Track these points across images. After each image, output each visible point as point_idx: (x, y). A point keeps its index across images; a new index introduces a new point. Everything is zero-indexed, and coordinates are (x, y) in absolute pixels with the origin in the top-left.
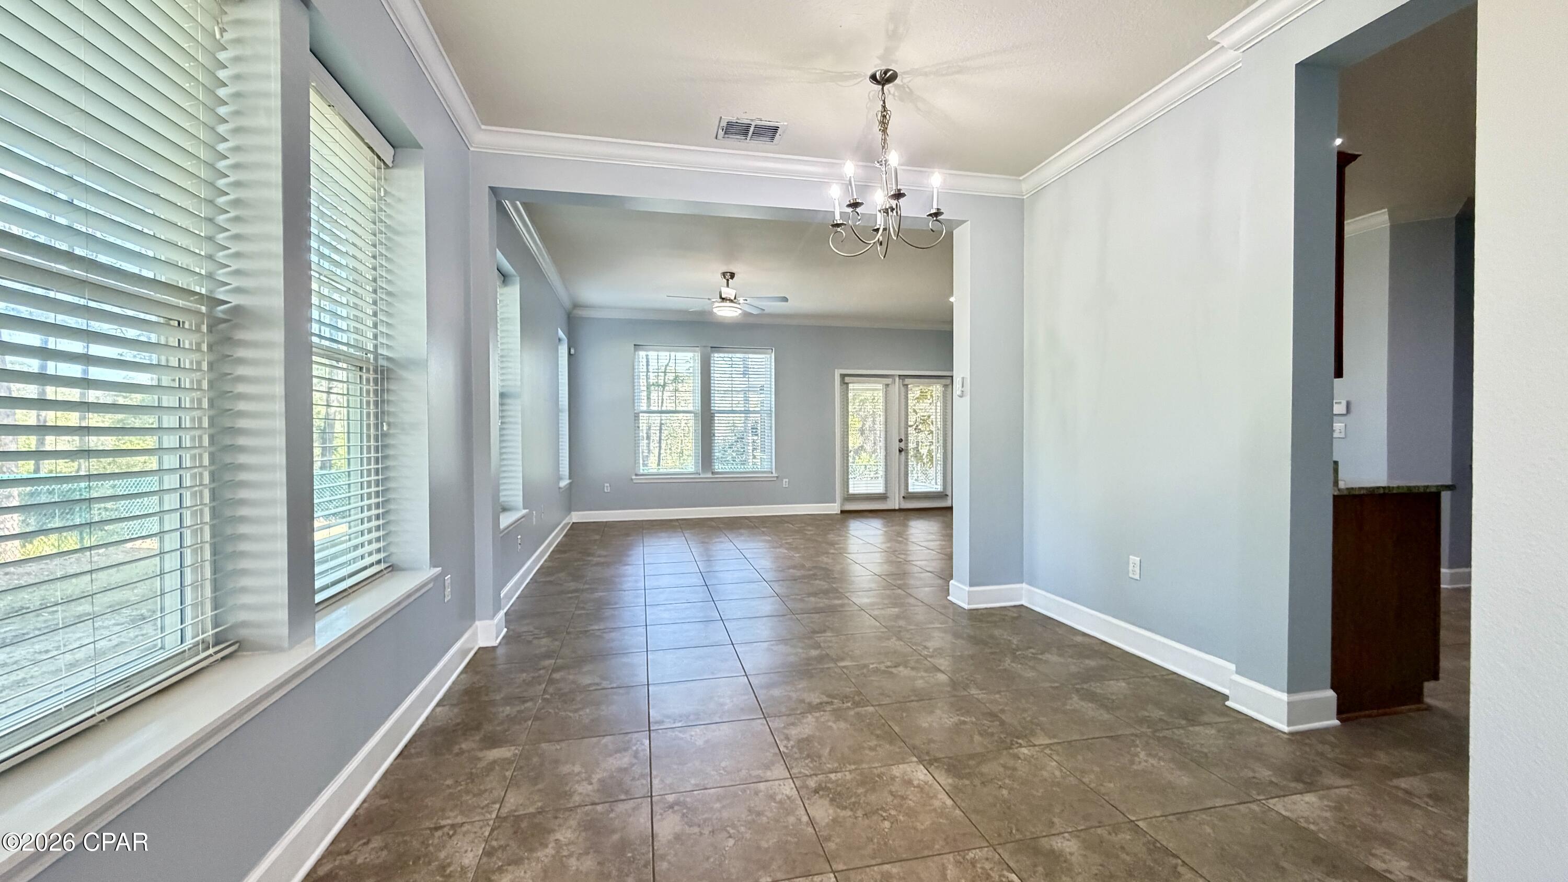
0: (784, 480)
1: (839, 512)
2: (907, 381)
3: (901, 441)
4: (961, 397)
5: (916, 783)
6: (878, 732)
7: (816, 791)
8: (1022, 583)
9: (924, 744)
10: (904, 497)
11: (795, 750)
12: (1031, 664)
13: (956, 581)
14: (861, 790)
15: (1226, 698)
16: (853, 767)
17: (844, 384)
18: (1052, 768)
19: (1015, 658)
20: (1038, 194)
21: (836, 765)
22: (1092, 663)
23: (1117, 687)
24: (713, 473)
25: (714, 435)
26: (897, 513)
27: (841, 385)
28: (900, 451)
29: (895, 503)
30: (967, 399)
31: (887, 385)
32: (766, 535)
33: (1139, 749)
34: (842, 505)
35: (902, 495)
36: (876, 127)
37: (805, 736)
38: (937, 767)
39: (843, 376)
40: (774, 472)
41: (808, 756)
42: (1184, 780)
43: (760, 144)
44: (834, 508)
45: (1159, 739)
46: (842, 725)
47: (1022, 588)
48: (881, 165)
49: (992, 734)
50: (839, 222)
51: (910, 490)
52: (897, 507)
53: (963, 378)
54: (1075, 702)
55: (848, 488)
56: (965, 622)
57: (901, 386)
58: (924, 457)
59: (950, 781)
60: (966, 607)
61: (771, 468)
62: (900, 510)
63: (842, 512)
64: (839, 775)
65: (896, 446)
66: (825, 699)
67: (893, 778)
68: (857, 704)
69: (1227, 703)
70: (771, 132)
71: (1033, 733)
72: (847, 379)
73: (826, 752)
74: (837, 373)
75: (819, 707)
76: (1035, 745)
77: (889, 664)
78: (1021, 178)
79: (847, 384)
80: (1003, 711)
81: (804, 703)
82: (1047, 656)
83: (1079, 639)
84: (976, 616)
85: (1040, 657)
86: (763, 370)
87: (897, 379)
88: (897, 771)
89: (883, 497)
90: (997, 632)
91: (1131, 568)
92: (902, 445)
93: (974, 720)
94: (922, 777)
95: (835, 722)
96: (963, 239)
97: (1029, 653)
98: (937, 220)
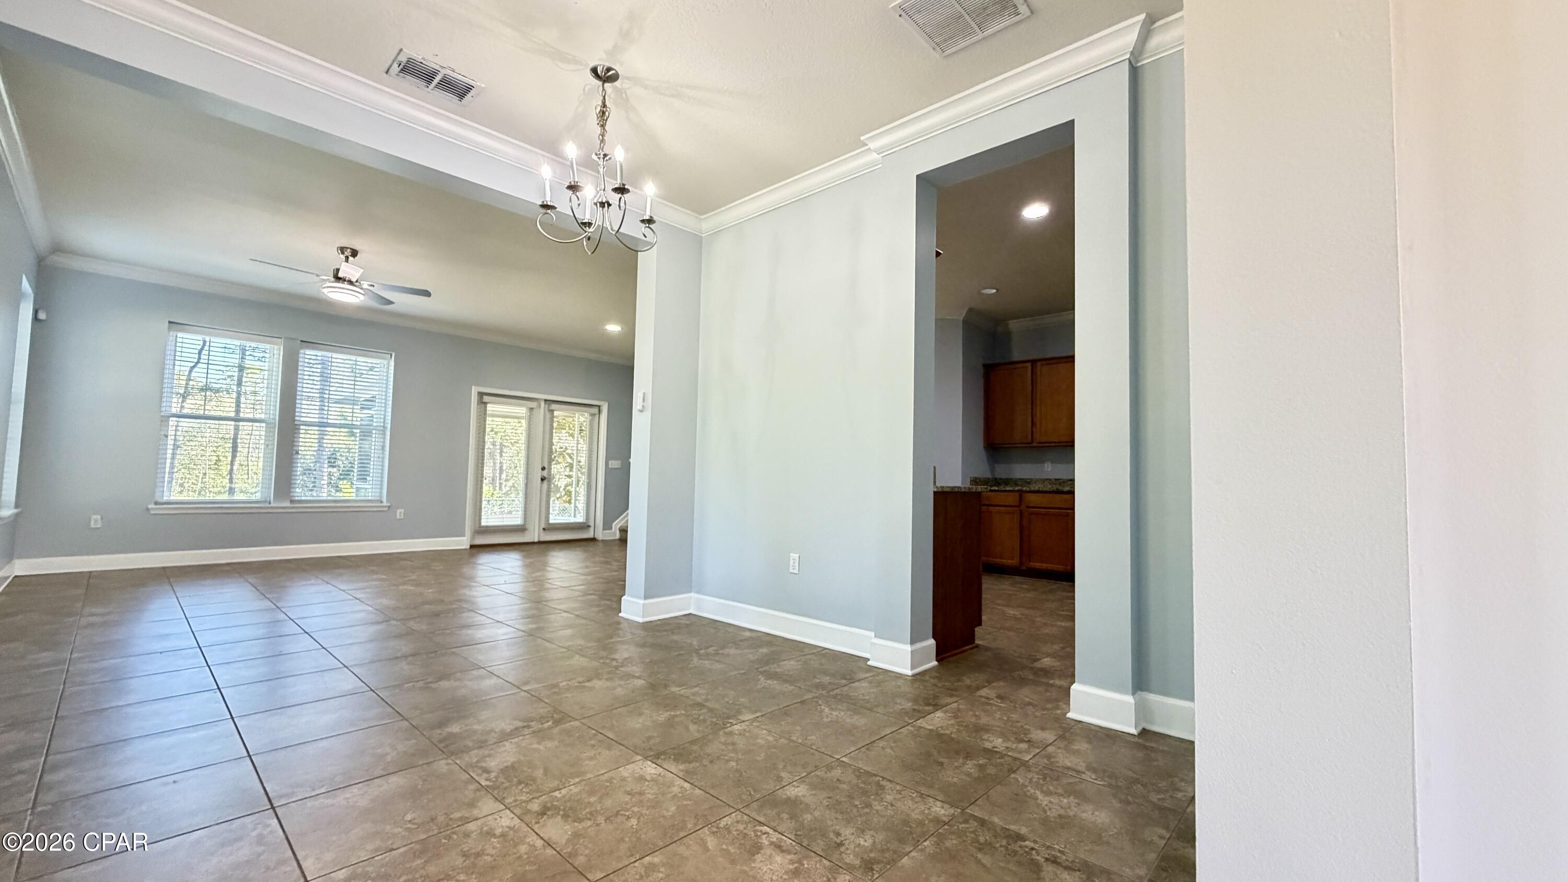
0: (399, 511)
1: (469, 547)
2: (553, 406)
3: (543, 469)
4: (641, 411)
5: (648, 778)
6: (593, 742)
7: (542, 813)
8: (691, 592)
9: (644, 742)
10: (544, 529)
11: (501, 780)
12: (717, 658)
13: (629, 595)
14: (592, 799)
15: (869, 660)
16: (577, 780)
17: (482, 403)
18: (764, 736)
19: (700, 657)
20: (717, 233)
21: (556, 783)
22: (764, 650)
23: (790, 665)
24: (292, 501)
25: (297, 453)
26: (536, 547)
27: (478, 404)
28: (543, 479)
29: (534, 535)
30: (648, 414)
31: (531, 409)
32: (377, 573)
33: (823, 707)
34: (473, 538)
35: (543, 526)
37: (509, 764)
38: (664, 759)
39: (481, 395)
40: (384, 499)
41: (520, 782)
42: (860, 721)
44: (462, 542)
45: (835, 697)
46: (549, 744)
47: (690, 598)
48: (599, 158)
49: (704, 721)
50: (549, 204)
51: (551, 521)
52: (536, 540)
53: (644, 394)
54: (763, 682)
55: (480, 519)
56: (643, 633)
57: (547, 412)
58: (561, 489)
59: (681, 767)
60: (641, 620)
61: (381, 496)
62: (540, 543)
63: (472, 547)
64: (564, 791)
65: (538, 474)
66: (520, 724)
67: (623, 779)
68: (557, 722)
69: (869, 663)
70: (460, 90)
71: (739, 712)
72: (486, 399)
73: (539, 773)
74: (475, 390)
75: (515, 732)
76: (744, 721)
77: (580, 679)
78: (702, 217)
79: (486, 403)
80: (707, 700)
81: (495, 732)
82: (726, 651)
83: (748, 634)
84: (650, 627)
85: (721, 652)
87: (543, 403)
88: (625, 772)
89: (521, 529)
90: (675, 638)
92: (545, 473)
93: (683, 712)
94: (653, 771)
95: (539, 743)
96: (647, 262)
97: (711, 650)
98: (649, 227)
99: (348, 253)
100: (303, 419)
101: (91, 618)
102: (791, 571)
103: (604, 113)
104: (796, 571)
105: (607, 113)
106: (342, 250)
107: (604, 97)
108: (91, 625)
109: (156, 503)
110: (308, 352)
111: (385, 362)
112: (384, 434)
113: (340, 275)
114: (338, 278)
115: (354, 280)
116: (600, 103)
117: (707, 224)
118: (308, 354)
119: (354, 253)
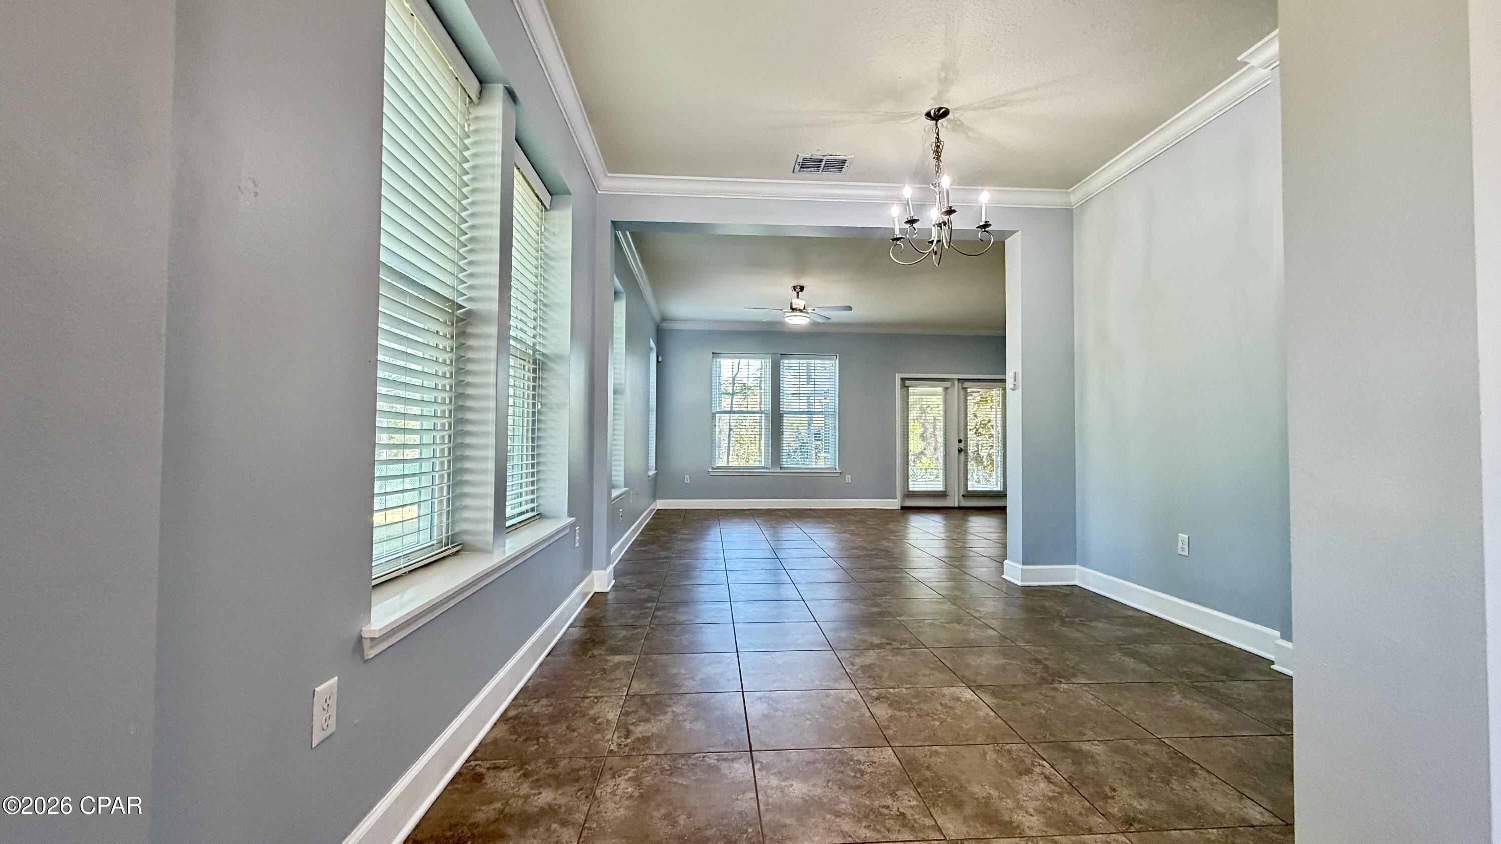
0: (847, 476)
1: (899, 508)
2: (966, 384)
3: (960, 441)
4: (1013, 390)
5: (963, 700)
6: (931, 666)
7: (877, 699)
8: (1075, 564)
9: (972, 675)
10: (963, 496)
11: (859, 672)
12: (1079, 628)
13: (1010, 560)
14: (914, 701)
15: (1273, 663)
16: (909, 686)
17: (905, 387)
18: (1088, 699)
19: (1063, 623)
20: (1086, 202)
21: (893, 684)
22: (1137, 631)
23: (1162, 649)
24: (781, 468)
25: (782, 434)
26: (956, 511)
27: (901, 388)
28: (960, 451)
29: (954, 501)
30: (1019, 392)
31: (946, 389)
32: (830, 523)
33: (1174, 693)
34: (903, 500)
35: (962, 493)
36: (931, 155)
37: (868, 664)
38: (983, 692)
39: (903, 380)
40: (837, 469)
41: (870, 677)
42: (1216, 716)
43: (831, 174)
44: (894, 504)
45: (1196, 688)
46: (899, 659)
47: (1075, 570)
48: (935, 187)
49: (1035, 674)
50: (898, 236)
51: (969, 489)
52: (956, 505)
53: (1015, 373)
54: (1117, 656)
55: (908, 486)
56: (1018, 595)
57: (961, 390)
58: (984, 460)
59: (994, 701)
60: (1019, 583)
61: (835, 465)
62: (959, 508)
63: (903, 508)
64: (897, 690)
65: (955, 446)
66: (885, 641)
67: (944, 696)
68: (912, 647)
69: (1272, 667)
70: (838, 165)
71: (1074, 675)
72: (907, 383)
73: (886, 675)
74: (898, 377)
75: (878, 646)
76: (1074, 684)
77: (943, 621)
78: (1070, 190)
79: (908, 387)
80: (1047, 659)
81: (867, 643)
82: (1094, 624)
83: (1130, 613)
84: (1028, 591)
85: (1088, 623)
86: (828, 374)
87: (956, 382)
88: (945, 691)
89: (942, 495)
90: (1047, 604)
91: (1180, 545)
92: (962, 445)
93: (1019, 663)
94: (969, 696)
95: (893, 657)
96: (1014, 248)
97: (1077, 620)
98: (985, 231)
99: (798, 289)
100: (785, 410)
101: (682, 536)
102: (1180, 552)
103: (938, 146)
104: (1186, 553)
105: (941, 146)
106: (794, 288)
107: (938, 134)
108: (682, 540)
109: (713, 468)
110: (785, 361)
111: (833, 362)
112: (835, 417)
113: (794, 307)
114: (793, 309)
115: (802, 308)
116: (934, 140)
117: (1075, 196)
118: (785, 362)
119: (802, 288)
